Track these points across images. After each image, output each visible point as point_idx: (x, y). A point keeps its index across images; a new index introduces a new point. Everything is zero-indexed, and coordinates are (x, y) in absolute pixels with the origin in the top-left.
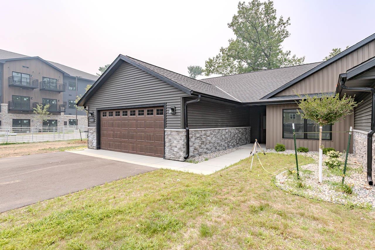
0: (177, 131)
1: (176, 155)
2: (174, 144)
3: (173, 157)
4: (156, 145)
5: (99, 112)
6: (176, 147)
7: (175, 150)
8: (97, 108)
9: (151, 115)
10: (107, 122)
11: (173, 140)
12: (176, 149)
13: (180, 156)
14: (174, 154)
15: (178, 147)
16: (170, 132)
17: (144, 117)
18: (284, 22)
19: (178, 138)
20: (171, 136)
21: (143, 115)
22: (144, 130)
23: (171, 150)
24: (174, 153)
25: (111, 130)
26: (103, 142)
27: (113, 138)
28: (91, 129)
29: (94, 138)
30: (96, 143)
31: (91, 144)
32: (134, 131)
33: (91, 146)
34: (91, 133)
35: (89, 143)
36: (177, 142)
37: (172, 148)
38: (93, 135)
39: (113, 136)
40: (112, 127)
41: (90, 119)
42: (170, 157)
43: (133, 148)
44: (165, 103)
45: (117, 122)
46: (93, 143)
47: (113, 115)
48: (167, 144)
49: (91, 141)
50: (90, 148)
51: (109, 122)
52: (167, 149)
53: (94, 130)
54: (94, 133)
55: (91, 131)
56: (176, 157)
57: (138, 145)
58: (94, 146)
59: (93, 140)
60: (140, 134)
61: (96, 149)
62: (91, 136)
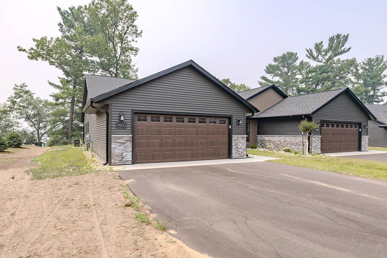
0: (242, 137)
2: (239, 147)
3: (239, 156)
4: (219, 149)
5: (136, 114)
6: (241, 148)
7: (241, 151)
8: (132, 110)
10: (147, 129)
11: (239, 144)
12: (241, 150)
13: (244, 154)
14: (239, 154)
15: (243, 148)
17: (206, 125)
19: (242, 142)
20: (237, 140)
21: (206, 123)
22: (207, 137)
23: (237, 152)
24: (240, 153)
25: (157, 138)
26: (139, 154)
27: (160, 147)
28: (119, 138)
29: (126, 150)
30: (131, 157)
31: (118, 159)
32: (193, 138)
33: (118, 161)
34: (118, 144)
35: (114, 158)
36: (242, 145)
37: (238, 150)
38: (123, 146)
39: (161, 145)
40: (158, 135)
41: (115, 124)
42: (236, 156)
43: (193, 155)
44: (232, 115)
45: (167, 128)
46: (123, 157)
47: (161, 121)
48: (234, 147)
49: (119, 155)
50: (115, 164)
51: (151, 128)
52: (234, 151)
53: (126, 139)
54: (127, 143)
55: (119, 141)
56: (241, 156)
57: (199, 152)
58: (127, 161)
59: (123, 153)
60: (201, 140)
61: (131, 164)
62: (119, 148)
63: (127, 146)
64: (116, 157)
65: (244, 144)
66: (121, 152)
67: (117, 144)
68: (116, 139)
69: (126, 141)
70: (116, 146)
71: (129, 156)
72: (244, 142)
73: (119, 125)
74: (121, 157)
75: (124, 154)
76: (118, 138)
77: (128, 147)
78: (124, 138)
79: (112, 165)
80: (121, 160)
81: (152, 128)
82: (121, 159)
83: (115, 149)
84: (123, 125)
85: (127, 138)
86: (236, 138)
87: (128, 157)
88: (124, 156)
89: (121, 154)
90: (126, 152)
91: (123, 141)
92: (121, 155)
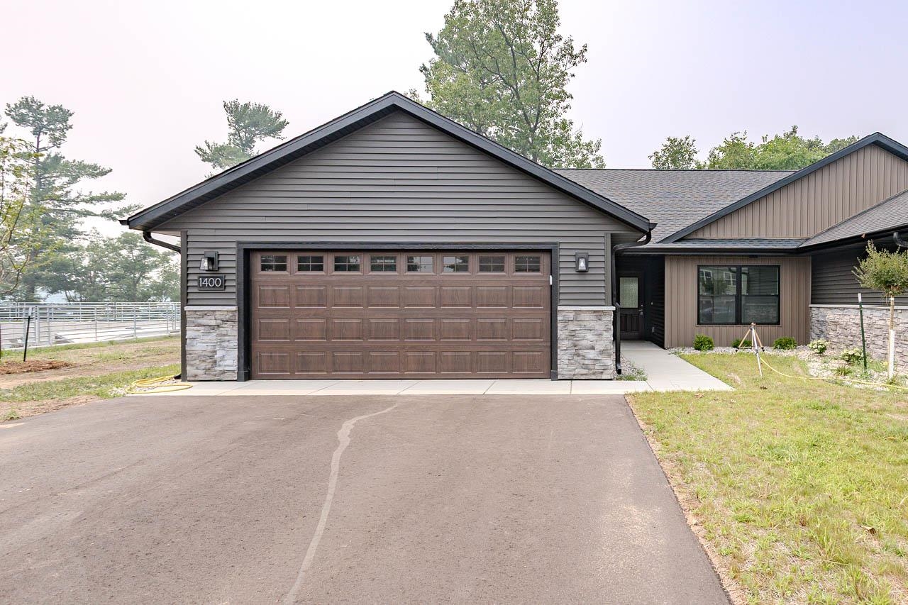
0: (595, 311)
1: (591, 367)
2: (584, 343)
3: (584, 371)
4: (515, 349)
5: (248, 254)
6: (593, 348)
7: (591, 356)
8: (239, 243)
9: (493, 270)
10: (287, 290)
11: (581, 333)
12: (592, 354)
13: (605, 368)
14: (585, 366)
15: (599, 347)
16: (574, 313)
17: (468, 276)
18: (574, 53)
19: (597, 327)
20: (575, 322)
22: (471, 312)
23: (576, 358)
24: (586, 362)
25: (316, 315)
26: (266, 354)
27: (322, 338)
28: (205, 314)
29: (223, 344)
30: (236, 361)
31: (203, 365)
32: (424, 314)
33: (202, 372)
34: (203, 328)
35: (192, 363)
36: (595, 338)
37: (580, 352)
38: (215, 334)
39: (327, 333)
40: (319, 305)
41: (196, 278)
42: (572, 373)
43: (424, 362)
44: (556, 243)
45: (343, 288)
46: (215, 362)
47: (324, 268)
48: (563, 344)
49: (204, 356)
50: (196, 379)
51: (299, 288)
52: (563, 357)
53: (223, 317)
54: (223, 326)
55: (205, 321)
56: (591, 372)
57: (445, 354)
58: (224, 372)
59: (215, 352)
60: (451, 321)
61: (236, 379)
62: (205, 337)
63: (225, 335)
64: (197, 362)
65: (605, 333)
66: (210, 348)
67: (199, 328)
68: (195, 316)
69: (223, 321)
70: (197, 333)
71: (230, 360)
72: (603, 327)
73: (203, 281)
74: (209, 361)
75: (220, 354)
76: (201, 313)
77: (227, 338)
78: (217, 313)
79: (189, 381)
80: (209, 369)
81: (303, 288)
82: (210, 366)
83: (195, 342)
84: (215, 282)
85: (225, 313)
86: (571, 316)
87: (229, 362)
88: (218, 360)
89: (211, 354)
90: (224, 348)
91: (213, 322)
92: (211, 357)
